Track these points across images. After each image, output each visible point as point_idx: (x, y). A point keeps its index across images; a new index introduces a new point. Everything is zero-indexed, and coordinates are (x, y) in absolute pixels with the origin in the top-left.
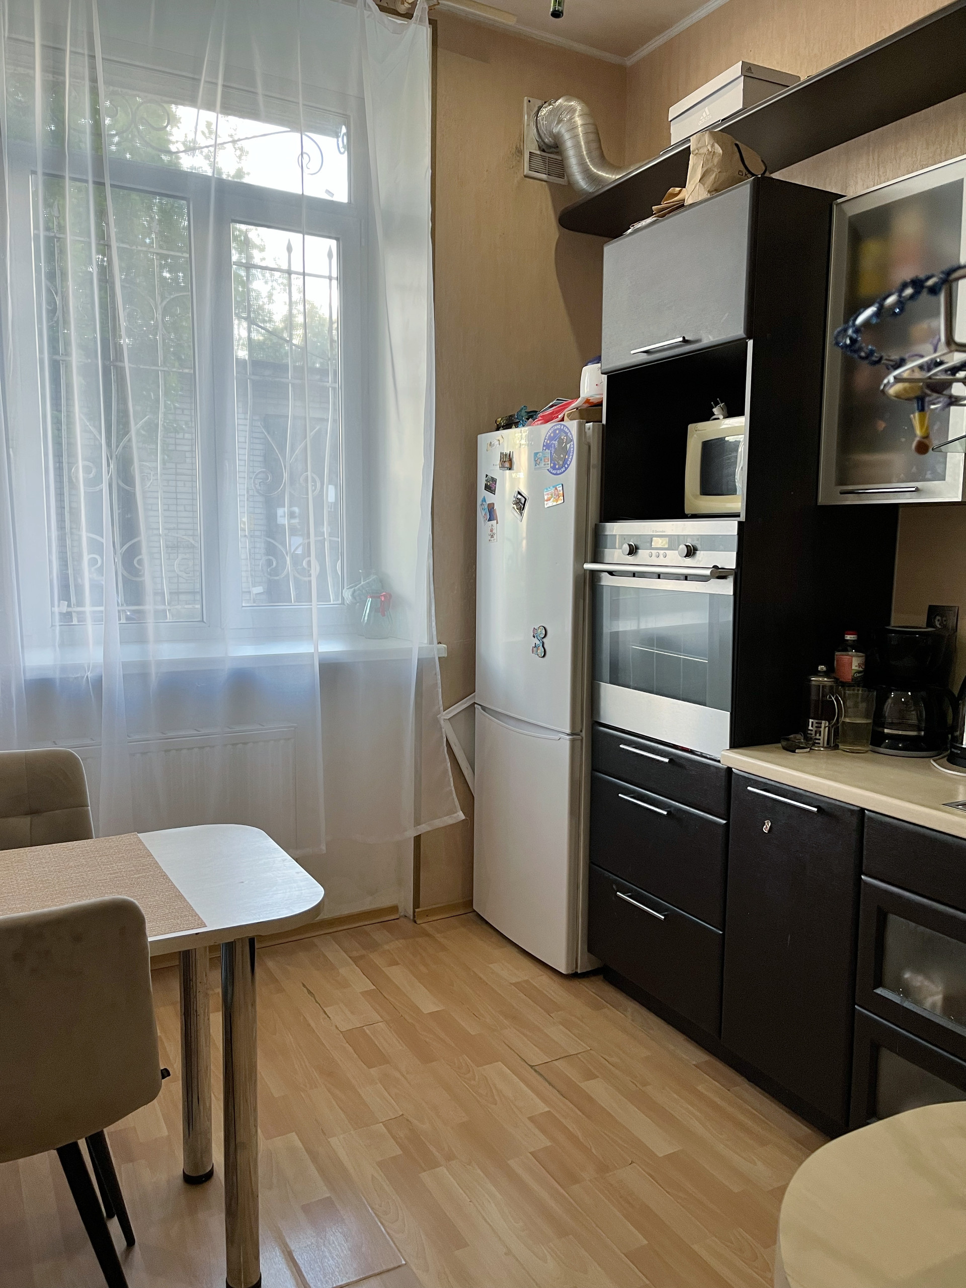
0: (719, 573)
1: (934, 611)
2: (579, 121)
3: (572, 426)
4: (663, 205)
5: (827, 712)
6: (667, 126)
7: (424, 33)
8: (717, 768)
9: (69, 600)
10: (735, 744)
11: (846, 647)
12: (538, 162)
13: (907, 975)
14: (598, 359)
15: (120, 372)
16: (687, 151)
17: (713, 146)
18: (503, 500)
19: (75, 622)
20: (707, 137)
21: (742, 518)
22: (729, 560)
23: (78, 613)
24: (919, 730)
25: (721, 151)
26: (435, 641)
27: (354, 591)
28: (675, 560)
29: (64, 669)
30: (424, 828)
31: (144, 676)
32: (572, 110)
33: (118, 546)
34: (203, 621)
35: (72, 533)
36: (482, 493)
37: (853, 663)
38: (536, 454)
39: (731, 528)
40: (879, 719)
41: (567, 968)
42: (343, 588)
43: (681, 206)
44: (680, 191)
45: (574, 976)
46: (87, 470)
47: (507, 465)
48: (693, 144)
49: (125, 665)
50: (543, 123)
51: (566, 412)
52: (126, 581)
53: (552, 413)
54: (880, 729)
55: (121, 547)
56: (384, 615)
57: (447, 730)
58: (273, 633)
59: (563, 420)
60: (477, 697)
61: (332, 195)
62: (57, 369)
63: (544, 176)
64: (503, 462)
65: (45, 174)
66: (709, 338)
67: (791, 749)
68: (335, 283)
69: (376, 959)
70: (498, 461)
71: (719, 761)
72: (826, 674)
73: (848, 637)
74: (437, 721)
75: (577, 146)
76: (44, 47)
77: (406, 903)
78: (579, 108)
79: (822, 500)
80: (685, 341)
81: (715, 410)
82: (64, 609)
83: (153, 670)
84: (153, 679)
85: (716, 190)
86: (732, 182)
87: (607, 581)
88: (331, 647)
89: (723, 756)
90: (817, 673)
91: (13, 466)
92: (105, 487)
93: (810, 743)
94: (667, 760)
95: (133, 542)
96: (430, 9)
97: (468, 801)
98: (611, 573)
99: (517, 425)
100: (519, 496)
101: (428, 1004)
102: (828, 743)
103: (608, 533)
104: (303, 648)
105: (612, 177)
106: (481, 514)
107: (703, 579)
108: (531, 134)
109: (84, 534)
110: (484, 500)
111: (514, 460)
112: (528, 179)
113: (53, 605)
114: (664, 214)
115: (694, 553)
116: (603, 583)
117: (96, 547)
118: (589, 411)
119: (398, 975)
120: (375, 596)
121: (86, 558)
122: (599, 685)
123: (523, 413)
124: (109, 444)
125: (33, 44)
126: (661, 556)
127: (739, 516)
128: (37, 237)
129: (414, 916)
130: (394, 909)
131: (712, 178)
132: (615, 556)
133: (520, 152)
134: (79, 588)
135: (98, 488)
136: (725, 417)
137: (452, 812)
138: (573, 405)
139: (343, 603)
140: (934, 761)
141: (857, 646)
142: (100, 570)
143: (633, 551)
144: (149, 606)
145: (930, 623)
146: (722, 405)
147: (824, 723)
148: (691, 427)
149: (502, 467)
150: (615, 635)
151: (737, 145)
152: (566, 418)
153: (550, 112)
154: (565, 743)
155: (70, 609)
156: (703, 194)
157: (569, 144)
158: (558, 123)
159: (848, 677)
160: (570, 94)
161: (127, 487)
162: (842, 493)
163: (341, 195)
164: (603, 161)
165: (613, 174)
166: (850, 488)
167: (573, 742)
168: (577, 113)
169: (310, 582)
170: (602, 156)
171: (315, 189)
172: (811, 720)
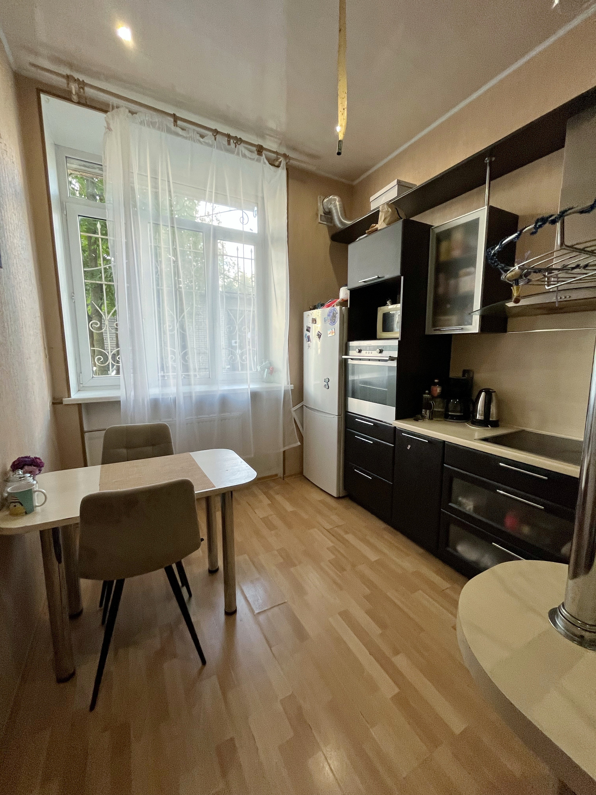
0: (392, 359)
1: (465, 372)
2: (337, 203)
3: (338, 308)
4: (369, 230)
5: (429, 407)
6: (369, 203)
7: (284, 173)
8: (391, 427)
9: (164, 371)
10: (397, 418)
11: (435, 384)
12: (323, 218)
13: (460, 499)
14: (346, 285)
15: (181, 293)
16: (379, 211)
17: (388, 209)
18: (313, 334)
19: (166, 378)
20: (386, 206)
21: (400, 339)
22: (395, 354)
23: (167, 376)
24: (460, 413)
25: (391, 211)
26: (290, 383)
27: (261, 367)
28: (375, 354)
29: (163, 395)
30: (286, 448)
31: (191, 397)
32: (335, 200)
33: (180, 352)
34: (209, 378)
35: (164, 348)
36: (305, 332)
37: (438, 390)
38: (325, 318)
39: (396, 343)
40: (447, 410)
41: (337, 495)
42: (257, 366)
43: (376, 230)
44: (375, 226)
45: (338, 498)
46: (170, 326)
47: (314, 322)
48: (380, 209)
49: (184, 393)
50: (325, 204)
51: (335, 304)
52: (183, 364)
53: (330, 304)
54: (447, 413)
55: (182, 352)
56: (271, 375)
57: (294, 414)
58: (234, 381)
59: (334, 306)
60: (304, 403)
61: (252, 230)
62: (159, 292)
63: (325, 223)
64: (313, 321)
65: (153, 223)
66: (387, 276)
67: (417, 420)
68: (253, 261)
69: (271, 492)
70: (311, 321)
71: (392, 425)
72: (428, 394)
73: (436, 381)
74: (290, 412)
75: (337, 212)
76: (152, 177)
77: (281, 473)
78: (337, 199)
79: (427, 333)
80: (379, 278)
81: (387, 302)
82: (162, 374)
83: (194, 395)
84: (194, 398)
85: (389, 224)
86: (396, 221)
87: (350, 362)
88: (255, 386)
89: (393, 423)
90: (425, 393)
91: (144, 326)
92: (176, 331)
93: (423, 418)
94: (372, 424)
95: (186, 351)
96: (286, 164)
97: (301, 438)
98: (352, 359)
99: (317, 308)
100: (319, 333)
101: (289, 508)
102: (429, 418)
103: (350, 345)
104: (245, 386)
105: (349, 223)
106: (305, 339)
107: (386, 361)
108: (321, 208)
109: (169, 349)
110: (306, 335)
111: (317, 320)
112: (320, 224)
113: (158, 373)
114: (370, 233)
115: (382, 352)
116: (349, 362)
117: (174, 353)
118: (343, 303)
119: (279, 498)
120: (268, 368)
121: (170, 356)
122: (348, 399)
123: (320, 305)
124: (177, 318)
125: (147, 176)
126: (370, 353)
127: (398, 339)
128: (151, 246)
129: (283, 477)
130: (276, 475)
131: (387, 220)
132: (353, 353)
133: (317, 215)
134: (167, 367)
135: (173, 332)
136: (391, 305)
137: (296, 442)
138: (337, 301)
139: (257, 371)
140: (467, 423)
141: (439, 384)
142: (174, 361)
143: (360, 351)
144: (192, 373)
145: (464, 375)
146: (390, 300)
147: (428, 411)
148: (379, 308)
149: (313, 323)
150: (353, 381)
151: (396, 209)
152: (335, 305)
153: (328, 201)
154: (336, 419)
155: (164, 374)
156: (384, 226)
157: (334, 211)
158: (331, 204)
159: (436, 395)
160: (335, 194)
161: (183, 332)
162: (435, 330)
163: (255, 231)
164: (346, 218)
165: (349, 221)
166: (437, 328)
167: (339, 418)
168: (337, 201)
169: (247, 363)
170: (345, 215)
171: (247, 229)
172: (423, 410)
